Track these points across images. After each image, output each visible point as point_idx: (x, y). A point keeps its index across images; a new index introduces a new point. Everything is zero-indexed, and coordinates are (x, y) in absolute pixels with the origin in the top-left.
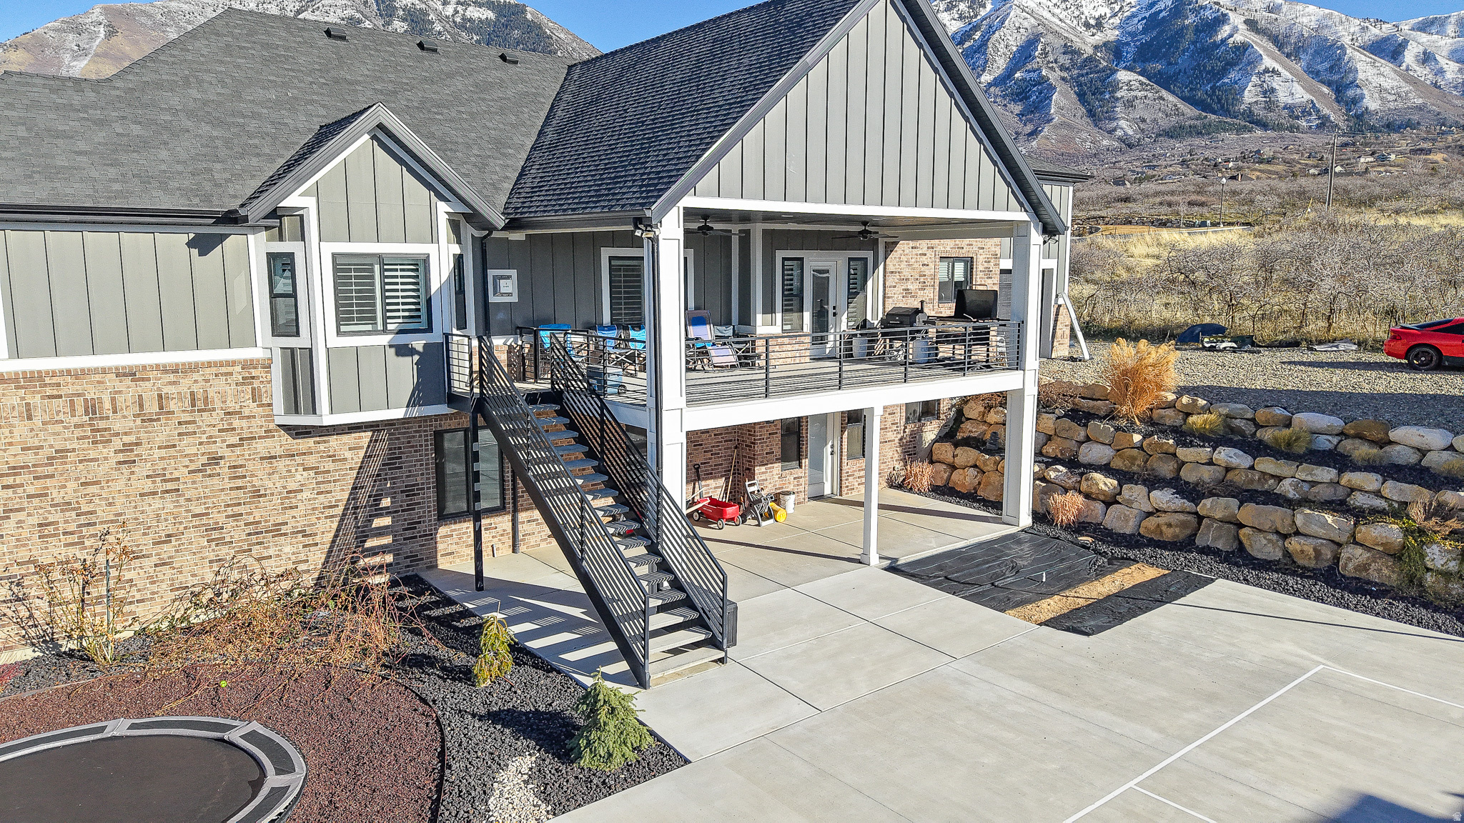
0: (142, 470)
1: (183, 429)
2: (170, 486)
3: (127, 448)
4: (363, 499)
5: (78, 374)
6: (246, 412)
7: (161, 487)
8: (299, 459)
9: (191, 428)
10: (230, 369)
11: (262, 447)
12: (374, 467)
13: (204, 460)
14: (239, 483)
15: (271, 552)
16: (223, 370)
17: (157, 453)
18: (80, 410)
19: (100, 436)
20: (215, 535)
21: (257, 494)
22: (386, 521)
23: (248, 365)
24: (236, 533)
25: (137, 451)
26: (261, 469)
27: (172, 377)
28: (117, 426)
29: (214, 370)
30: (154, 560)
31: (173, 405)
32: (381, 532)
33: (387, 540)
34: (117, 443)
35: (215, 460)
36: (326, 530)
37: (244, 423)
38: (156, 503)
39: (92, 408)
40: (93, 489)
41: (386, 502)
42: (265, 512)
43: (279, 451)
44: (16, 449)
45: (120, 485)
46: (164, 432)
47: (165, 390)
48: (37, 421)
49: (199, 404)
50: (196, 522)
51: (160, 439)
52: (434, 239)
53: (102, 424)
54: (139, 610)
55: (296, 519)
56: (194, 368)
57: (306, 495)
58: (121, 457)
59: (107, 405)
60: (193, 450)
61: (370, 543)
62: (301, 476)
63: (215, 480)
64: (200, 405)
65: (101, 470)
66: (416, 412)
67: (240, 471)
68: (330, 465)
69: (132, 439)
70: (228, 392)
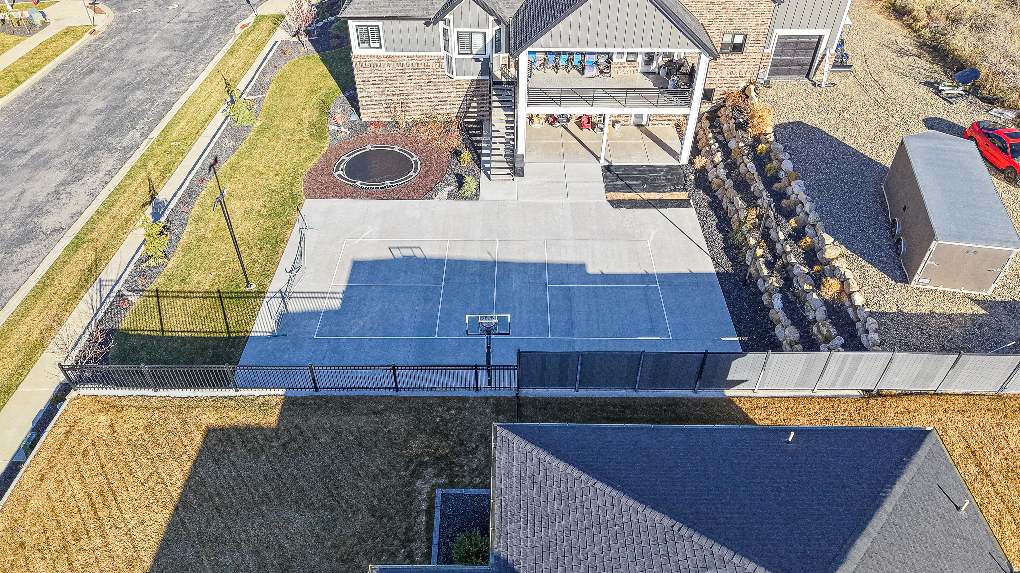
0: (414, 82)
1: (423, 73)
3: (410, 76)
4: (469, 97)
5: (399, 57)
6: (438, 70)
7: (418, 86)
8: (451, 84)
9: (424, 73)
10: (435, 58)
11: (442, 79)
12: (472, 89)
13: (428, 81)
14: (436, 88)
15: (444, 107)
17: (417, 78)
18: (400, 65)
19: (405, 72)
20: (430, 100)
21: (440, 92)
22: (475, 105)
23: (438, 57)
24: (435, 101)
25: (412, 77)
26: (442, 86)
27: (420, 59)
28: (408, 70)
29: (430, 58)
30: (417, 104)
31: (421, 66)
32: (473, 107)
33: (475, 110)
34: (408, 74)
35: (430, 81)
36: (458, 104)
37: (437, 73)
38: (417, 90)
39: (402, 65)
40: (403, 85)
41: (475, 99)
42: (443, 96)
43: (446, 81)
44: (387, 73)
45: (408, 85)
46: (418, 73)
47: (419, 62)
48: (391, 67)
49: (426, 66)
50: (426, 96)
51: (418, 75)
52: (487, 28)
53: (405, 69)
54: (413, 115)
55: (451, 99)
56: (425, 57)
57: (453, 94)
58: (409, 78)
59: (406, 65)
60: (425, 78)
61: (470, 110)
62: (452, 89)
63: (430, 87)
65: (404, 81)
66: (480, 78)
67: (436, 85)
68: (460, 87)
69: (411, 74)
70: (433, 64)
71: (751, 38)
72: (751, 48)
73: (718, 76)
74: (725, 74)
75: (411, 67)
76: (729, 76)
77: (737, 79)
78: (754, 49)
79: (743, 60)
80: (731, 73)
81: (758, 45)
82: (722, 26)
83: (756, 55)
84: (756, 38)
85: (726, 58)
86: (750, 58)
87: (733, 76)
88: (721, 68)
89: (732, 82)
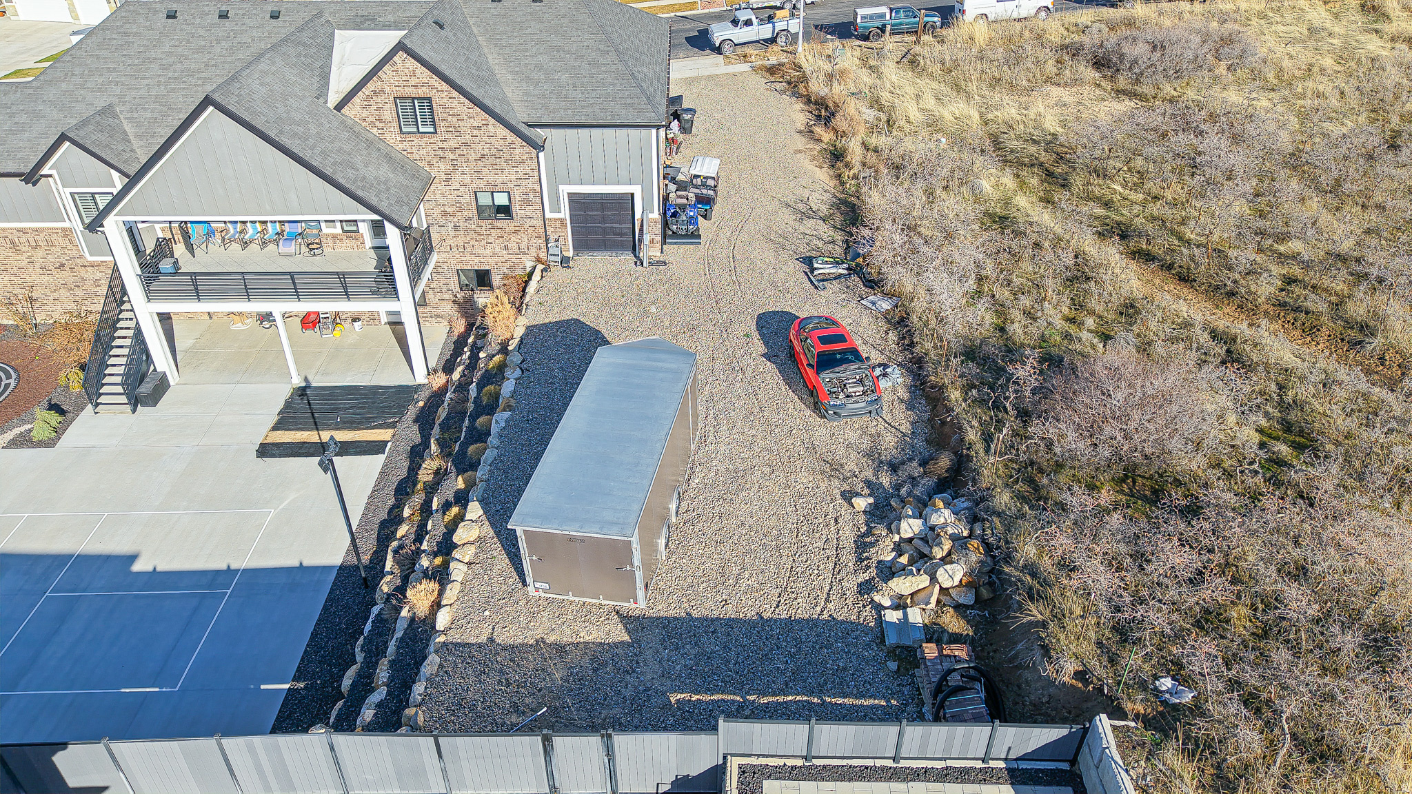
0: (38, 265)
1: (47, 252)
2: (48, 272)
3: (30, 257)
6: (69, 248)
7: (46, 272)
8: (96, 268)
9: (50, 252)
10: (57, 231)
11: (80, 262)
13: (59, 264)
14: (75, 274)
15: (95, 301)
16: (54, 231)
17: (41, 260)
19: (19, 252)
20: (71, 292)
21: (83, 279)
23: (64, 229)
24: (80, 293)
25: (33, 258)
26: (82, 270)
27: (36, 232)
28: (23, 249)
29: (51, 231)
30: (52, 298)
31: (40, 243)
34: (25, 255)
35: (63, 265)
37: (70, 252)
38: (47, 278)
39: (12, 242)
40: (23, 270)
42: (90, 286)
43: (86, 264)
45: (31, 270)
46: (40, 253)
47: (36, 237)
50: (63, 286)
51: (40, 255)
52: (114, 186)
53: (18, 248)
54: (53, 314)
56: (43, 229)
58: (28, 260)
59: (17, 241)
60: (53, 260)
64: (50, 244)
69: (29, 254)
70: (59, 240)
71: (518, 198)
72: (523, 212)
73: (488, 252)
74: (497, 250)
75: (27, 244)
76: (504, 252)
77: (519, 256)
78: (527, 214)
79: (517, 228)
80: (506, 247)
81: (531, 207)
82: (467, 181)
83: (533, 222)
84: (525, 196)
85: (490, 226)
86: (526, 226)
87: (511, 252)
88: (489, 241)
89: (513, 260)
